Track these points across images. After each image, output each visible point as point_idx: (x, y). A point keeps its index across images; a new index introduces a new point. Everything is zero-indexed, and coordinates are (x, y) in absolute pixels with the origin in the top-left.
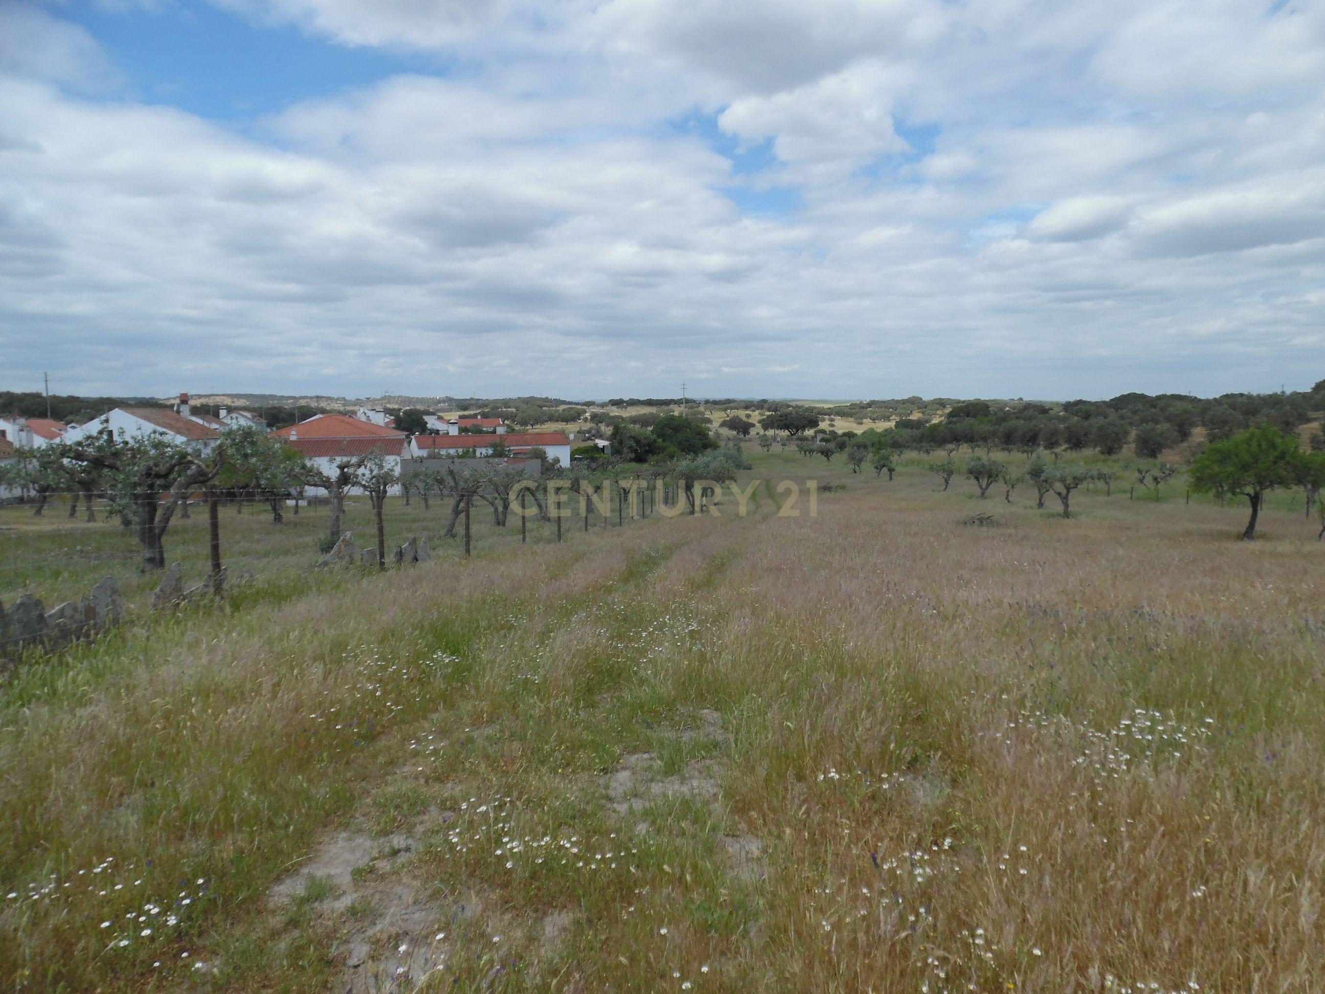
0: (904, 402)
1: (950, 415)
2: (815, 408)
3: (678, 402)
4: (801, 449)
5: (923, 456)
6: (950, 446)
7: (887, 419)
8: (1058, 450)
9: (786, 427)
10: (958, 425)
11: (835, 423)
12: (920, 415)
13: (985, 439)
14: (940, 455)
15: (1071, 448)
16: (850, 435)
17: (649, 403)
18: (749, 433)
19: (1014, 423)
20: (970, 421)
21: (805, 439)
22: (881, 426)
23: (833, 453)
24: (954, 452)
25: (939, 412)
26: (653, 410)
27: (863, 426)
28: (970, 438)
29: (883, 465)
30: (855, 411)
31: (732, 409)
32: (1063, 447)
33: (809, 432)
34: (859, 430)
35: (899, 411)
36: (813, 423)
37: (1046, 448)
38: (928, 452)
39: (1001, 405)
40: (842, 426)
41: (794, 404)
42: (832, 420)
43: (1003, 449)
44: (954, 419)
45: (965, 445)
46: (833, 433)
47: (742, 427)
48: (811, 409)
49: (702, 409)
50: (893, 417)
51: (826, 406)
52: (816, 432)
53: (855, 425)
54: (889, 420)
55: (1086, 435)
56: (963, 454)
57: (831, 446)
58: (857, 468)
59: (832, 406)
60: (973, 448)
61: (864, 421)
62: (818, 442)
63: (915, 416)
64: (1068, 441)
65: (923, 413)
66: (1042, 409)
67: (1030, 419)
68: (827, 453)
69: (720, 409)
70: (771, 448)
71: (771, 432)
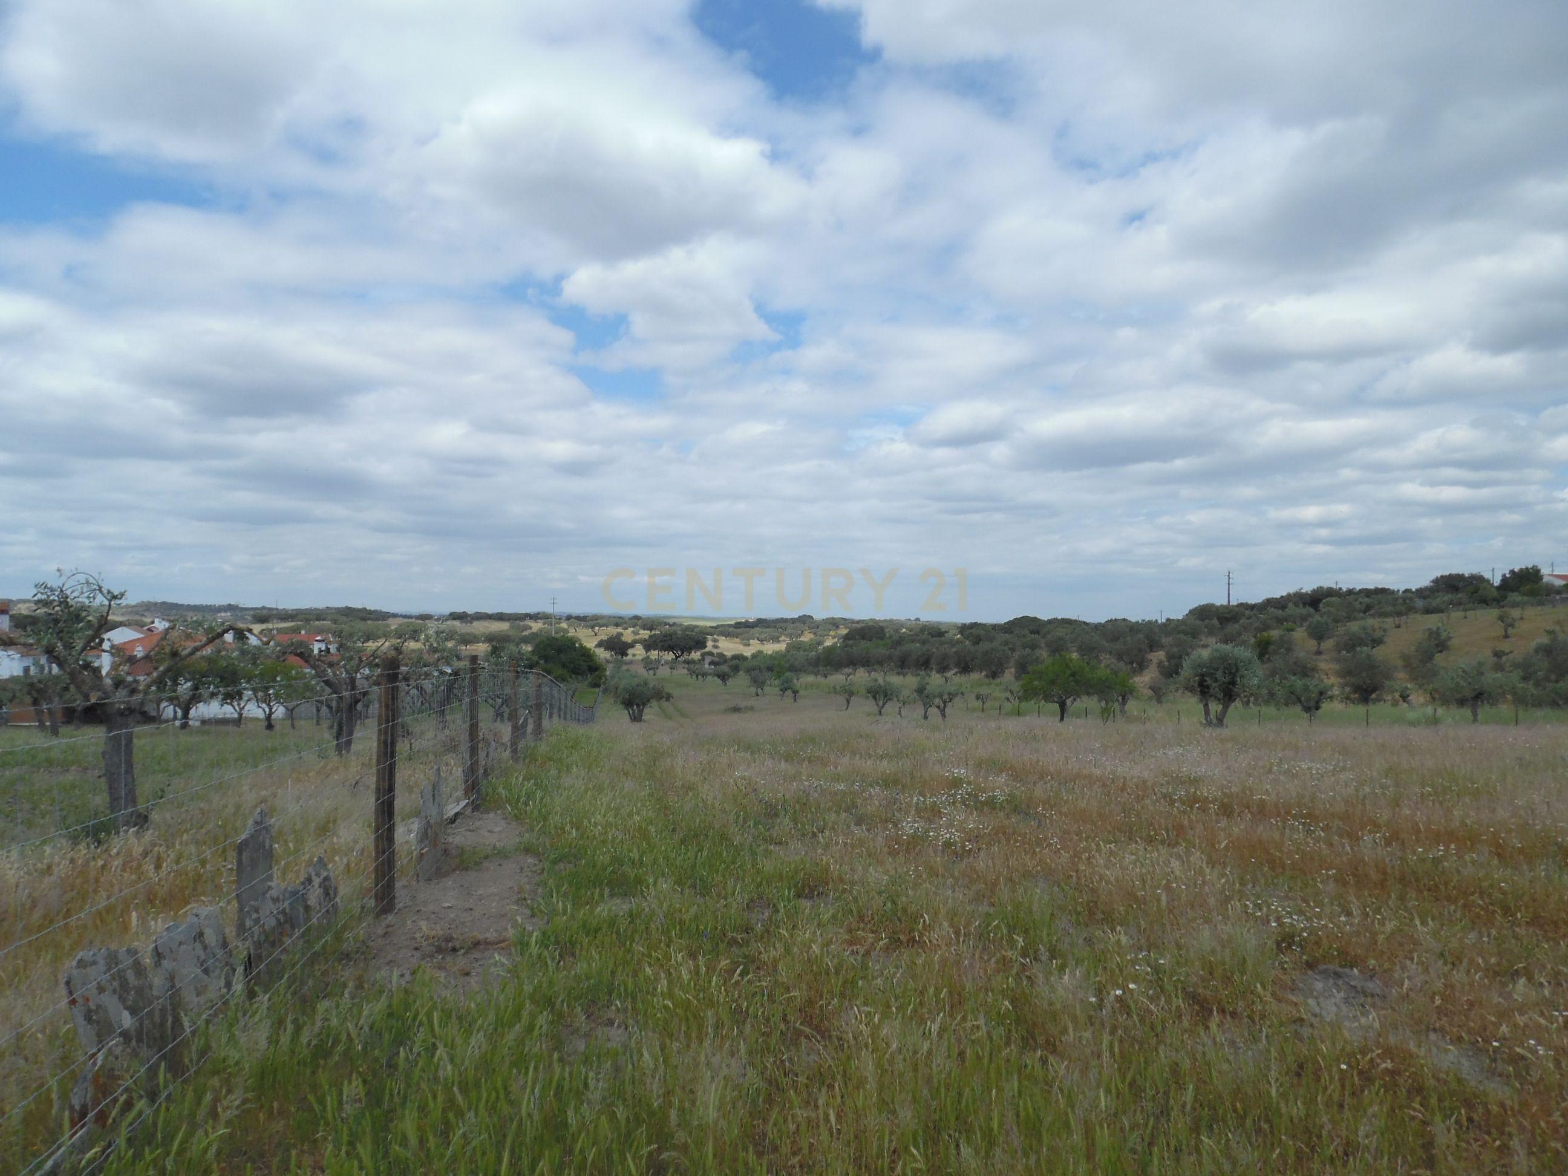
0: (793, 621)
1: (847, 637)
2: (696, 627)
3: (535, 617)
4: (692, 673)
5: (820, 679)
6: (848, 670)
7: (776, 640)
8: (949, 674)
9: (670, 648)
10: (855, 648)
11: (720, 644)
12: (812, 636)
13: (881, 663)
14: (838, 678)
15: (961, 673)
16: (739, 657)
17: (500, 617)
18: (627, 655)
19: (908, 647)
20: (865, 644)
21: (693, 662)
22: (770, 648)
23: (729, 676)
24: (851, 677)
25: (832, 633)
26: (504, 626)
27: (750, 647)
28: (866, 662)
29: (786, 687)
30: (741, 629)
31: (600, 626)
32: (953, 672)
33: (696, 655)
34: (748, 652)
35: (789, 631)
36: (700, 644)
37: (938, 672)
38: (826, 676)
39: (896, 625)
40: (728, 647)
41: (671, 621)
42: (715, 641)
43: (898, 674)
44: (851, 642)
45: (862, 670)
46: (721, 655)
47: (619, 647)
48: (692, 628)
49: (564, 625)
50: (783, 638)
51: (709, 624)
52: (703, 655)
53: (741, 647)
54: (778, 642)
55: (972, 660)
56: (861, 677)
57: (725, 668)
58: (760, 691)
59: (714, 624)
60: (869, 672)
61: (752, 642)
62: (707, 666)
63: (807, 637)
64: (958, 665)
65: (815, 634)
66: (935, 632)
67: (924, 643)
68: (723, 677)
69: (586, 627)
70: (658, 672)
71: (654, 654)
